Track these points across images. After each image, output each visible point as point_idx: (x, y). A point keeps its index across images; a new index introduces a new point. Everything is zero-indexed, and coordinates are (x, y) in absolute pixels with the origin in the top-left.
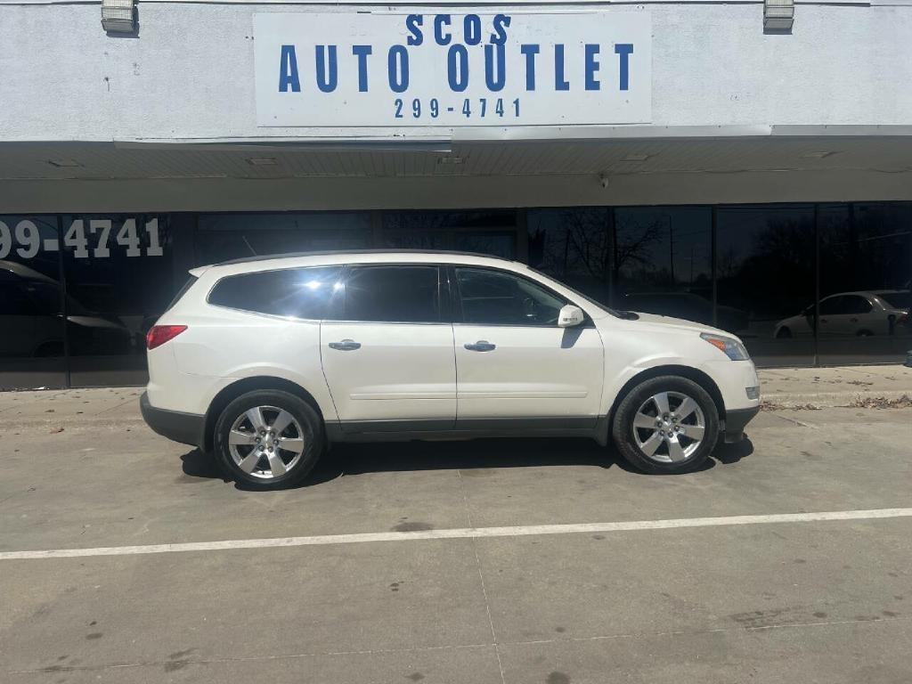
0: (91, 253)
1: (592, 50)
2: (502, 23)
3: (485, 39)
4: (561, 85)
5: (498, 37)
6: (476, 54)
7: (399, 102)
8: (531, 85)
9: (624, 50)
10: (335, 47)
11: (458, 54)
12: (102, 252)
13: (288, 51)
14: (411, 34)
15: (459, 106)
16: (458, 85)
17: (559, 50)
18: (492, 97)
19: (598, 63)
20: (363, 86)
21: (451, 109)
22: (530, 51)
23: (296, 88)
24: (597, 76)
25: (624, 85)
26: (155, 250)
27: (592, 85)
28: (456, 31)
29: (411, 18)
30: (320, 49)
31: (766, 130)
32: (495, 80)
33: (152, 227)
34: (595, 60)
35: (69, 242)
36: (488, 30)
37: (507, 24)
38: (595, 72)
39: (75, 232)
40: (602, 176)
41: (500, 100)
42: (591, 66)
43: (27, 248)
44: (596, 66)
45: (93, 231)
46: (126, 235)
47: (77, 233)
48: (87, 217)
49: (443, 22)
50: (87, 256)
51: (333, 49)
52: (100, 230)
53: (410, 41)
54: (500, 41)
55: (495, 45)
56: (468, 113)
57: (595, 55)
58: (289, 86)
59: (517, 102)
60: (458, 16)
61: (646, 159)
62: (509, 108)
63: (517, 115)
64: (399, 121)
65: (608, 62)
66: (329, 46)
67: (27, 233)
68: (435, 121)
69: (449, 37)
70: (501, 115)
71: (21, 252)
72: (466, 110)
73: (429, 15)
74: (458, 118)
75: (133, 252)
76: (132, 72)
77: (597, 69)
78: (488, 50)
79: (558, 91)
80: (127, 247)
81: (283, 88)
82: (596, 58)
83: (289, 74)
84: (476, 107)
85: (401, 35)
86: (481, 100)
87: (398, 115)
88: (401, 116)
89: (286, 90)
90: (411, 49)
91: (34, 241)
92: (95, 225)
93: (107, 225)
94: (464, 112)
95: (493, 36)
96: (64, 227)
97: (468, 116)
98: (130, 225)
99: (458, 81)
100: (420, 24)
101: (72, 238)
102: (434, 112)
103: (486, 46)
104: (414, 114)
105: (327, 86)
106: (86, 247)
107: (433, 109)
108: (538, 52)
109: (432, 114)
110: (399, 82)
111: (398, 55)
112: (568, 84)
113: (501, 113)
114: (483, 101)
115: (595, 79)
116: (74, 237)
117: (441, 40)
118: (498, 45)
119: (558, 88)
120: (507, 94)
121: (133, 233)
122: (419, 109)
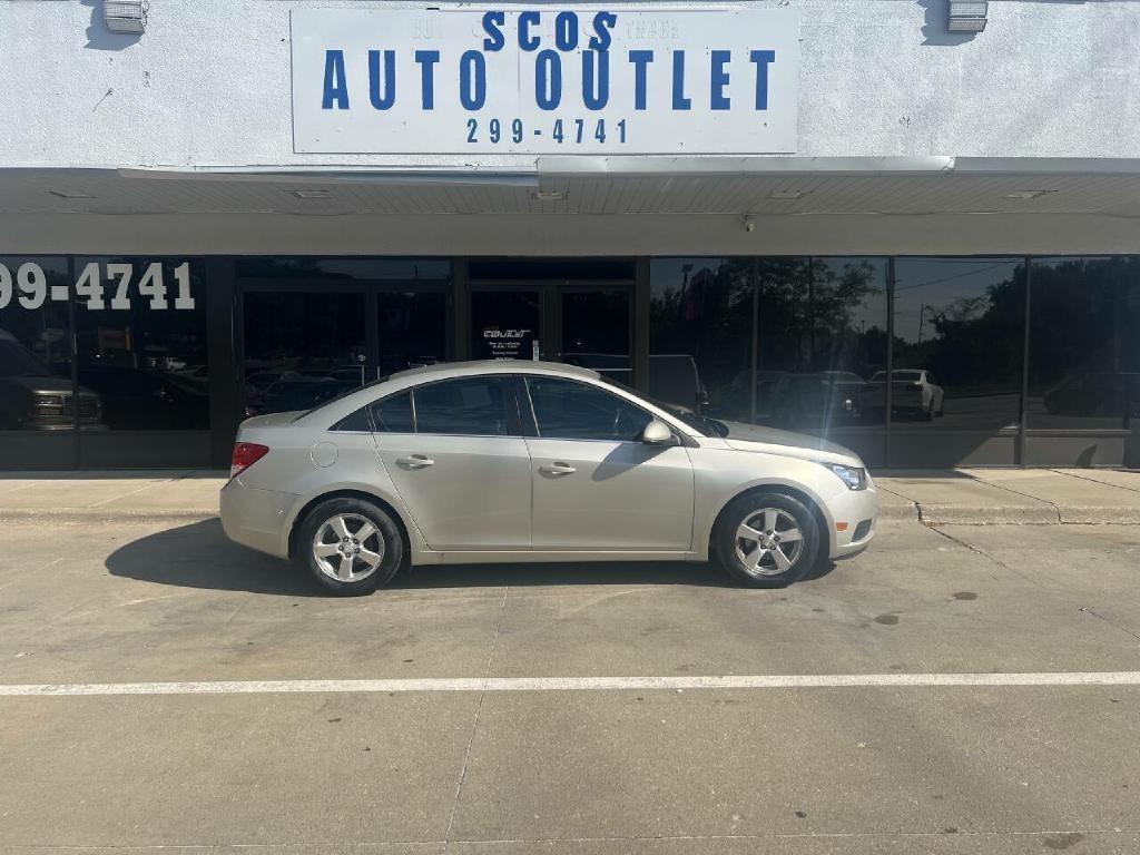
0: (108, 302)
1: (720, 58)
2: (605, 23)
3: (583, 43)
4: (681, 103)
5: (600, 41)
6: (572, 63)
7: (473, 123)
8: (641, 103)
9: (762, 59)
10: (393, 52)
11: (548, 62)
12: (121, 302)
13: (335, 59)
14: (488, 37)
15: (548, 130)
16: (548, 102)
17: (679, 57)
18: (591, 118)
19: (727, 76)
20: (428, 103)
21: (538, 133)
22: (641, 59)
23: (344, 104)
24: (726, 92)
25: (761, 103)
26: (185, 302)
27: (719, 103)
28: (545, 33)
29: (489, 16)
30: (374, 56)
31: (948, 163)
32: (595, 96)
33: (182, 273)
34: (724, 71)
35: (81, 290)
36: (586, 32)
37: (612, 25)
38: (724, 86)
39: (88, 278)
40: (747, 218)
41: (602, 122)
42: (719, 79)
43: (31, 296)
45: (111, 276)
46: (150, 283)
47: (91, 279)
48: (104, 260)
49: (530, 23)
50: (102, 307)
51: (390, 56)
52: (119, 277)
53: (488, 46)
54: (602, 44)
55: (596, 54)
56: (560, 138)
57: (724, 64)
58: (335, 102)
59: (622, 124)
60: (549, 14)
61: (799, 198)
62: (612, 132)
63: (623, 141)
64: (472, 147)
65: (741, 73)
66: (386, 52)
67: (31, 278)
68: (518, 148)
69: (537, 40)
70: (602, 141)
71: (25, 302)
72: (557, 133)
73: (513, 13)
74: (547, 143)
75: (159, 304)
76: (142, 82)
77: (727, 83)
78: (587, 57)
79: (676, 111)
80: (152, 297)
81: (327, 104)
82: (726, 68)
83: (335, 86)
85: (476, 38)
86: (577, 121)
87: (470, 140)
88: (475, 141)
89: (331, 107)
90: (488, 56)
91: (40, 287)
92: (112, 269)
93: (127, 270)
94: (555, 137)
95: (593, 40)
96: (76, 270)
97: (560, 141)
98: (155, 270)
99: (548, 97)
100: (501, 22)
101: (85, 285)
102: (517, 136)
103: (584, 52)
104: (492, 139)
105: (383, 102)
106: (102, 297)
107: (515, 132)
108: (651, 60)
109: (515, 139)
110: (473, 97)
111: (473, 63)
112: (689, 101)
113: (601, 138)
114: (580, 122)
115: (724, 96)
116: (87, 284)
117: (527, 44)
118: (600, 51)
119: (675, 107)
120: (610, 113)
121: (158, 280)
122: (498, 132)
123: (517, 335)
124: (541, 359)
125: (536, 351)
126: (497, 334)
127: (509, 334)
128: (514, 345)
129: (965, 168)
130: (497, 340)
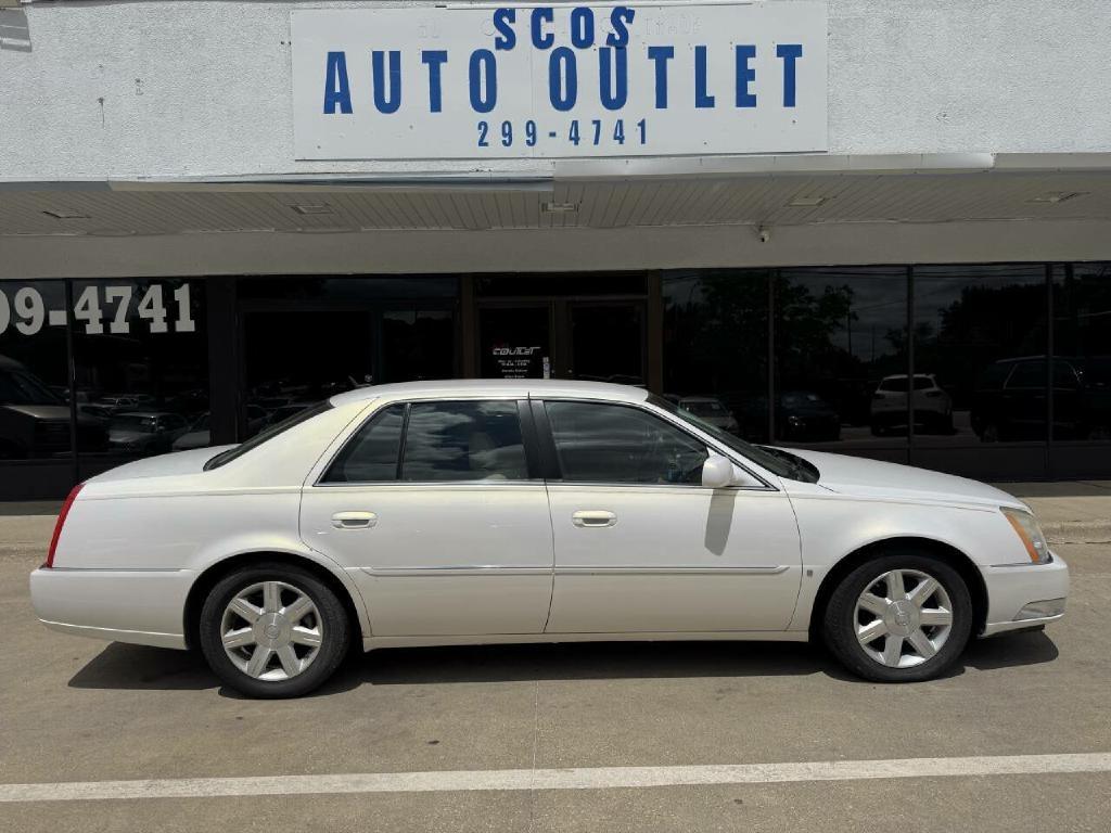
0: (107, 329)
1: (745, 53)
2: (623, 19)
3: (600, 40)
4: (704, 101)
5: (617, 37)
6: (588, 61)
7: (483, 126)
8: (662, 102)
9: (789, 53)
10: (399, 53)
11: (563, 61)
12: (120, 326)
13: (336, 60)
14: (499, 34)
15: (564, 132)
16: (560, 99)
17: (701, 53)
18: (609, 118)
19: (753, 71)
20: (436, 106)
21: (552, 135)
22: (661, 55)
23: (347, 109)
24: (752, 87)
25: (790, 100)
26: (186, 324)
27: (745, 100)
28: (560, 30)
29: (500, 14)
30: (378, 57)
31: (987, 160)
32: (613, 95)
33: (182, 295)
34: (749, 67)
35: (79, 314)
36: (603, 28)
37: (630, 20)
38: (749, 83)
39: (87, 302)
40: (761, 228)
41: (620, 122)
42: (744, 75)
43: (29, 322)
44: (751, 75)
45: (109, 300)
46: (150, 306)
47: (90, 303)
48: (102, 283)
49: (543, 20)
50: (101, 332)
51: (395, 56)
52: (118, 300)
53: (499, 44)
54: (620, 42)
55: (613, 50)
56: (576, 139)
57: (749, 60)
58: (338, 106)
59: (642, 124)
60: (563, 14)
61: (820, 204)
62: (631, 132)
63: (643, 141)
64: (482, 151)
65: (767, 68)
66: (391, 52)
67: (29, 303)
68: (530, 151)
69: (551, 37)
70: (621, 143)
71: (22, 328)
72: (573, 135)
73: (524, 10)
74: (563, 146)
75: (159, 327)
76: (134, 90)
77: (753, 78)
78: (604, 54)
79: (700, 109)
80: (151, 320)
81: (329, 109)
82: (751, 63)
83: (338, 90)
84: (587, 132)
85: (487, 37)
86: (594, 122)
87: (482, 143)
88: (486, 144)
89: (333, 111)
90: (499, 55)
91: (37, 313)
92: (112, 292)
93: (126, 292)
94: (571, 139)
95: (611, 36)
96: (74, 294)
97: (576, 143)
98: (155, 292)
99: (563, 97)
100: (512, 20)
101: (83, 309)
102: (531, 139)
103: (602, 50)
104: (504, 142)
105: (388, 106)
106: (101, 321)
107: (529, 134)
108: (672, 56)
109: (528, 142)
110: (483, 99)
111: (483, 63)
112: (712, 99)
113: (621, 139)
114: (597, 123)
115: (750, 92)
116: (86, 307)
117: (540, 43)
118: (617, 48)
119: (699, 104)
120: (629, 114)
121: (158, 303)
122: (510, 135)
123: (527, 353)
124: (552, 377)
125: (546, 368)
126: (506, 351)
127: (519, 350)
128: (524, 363)
129: (1003, 165)
130: (507, 358)
